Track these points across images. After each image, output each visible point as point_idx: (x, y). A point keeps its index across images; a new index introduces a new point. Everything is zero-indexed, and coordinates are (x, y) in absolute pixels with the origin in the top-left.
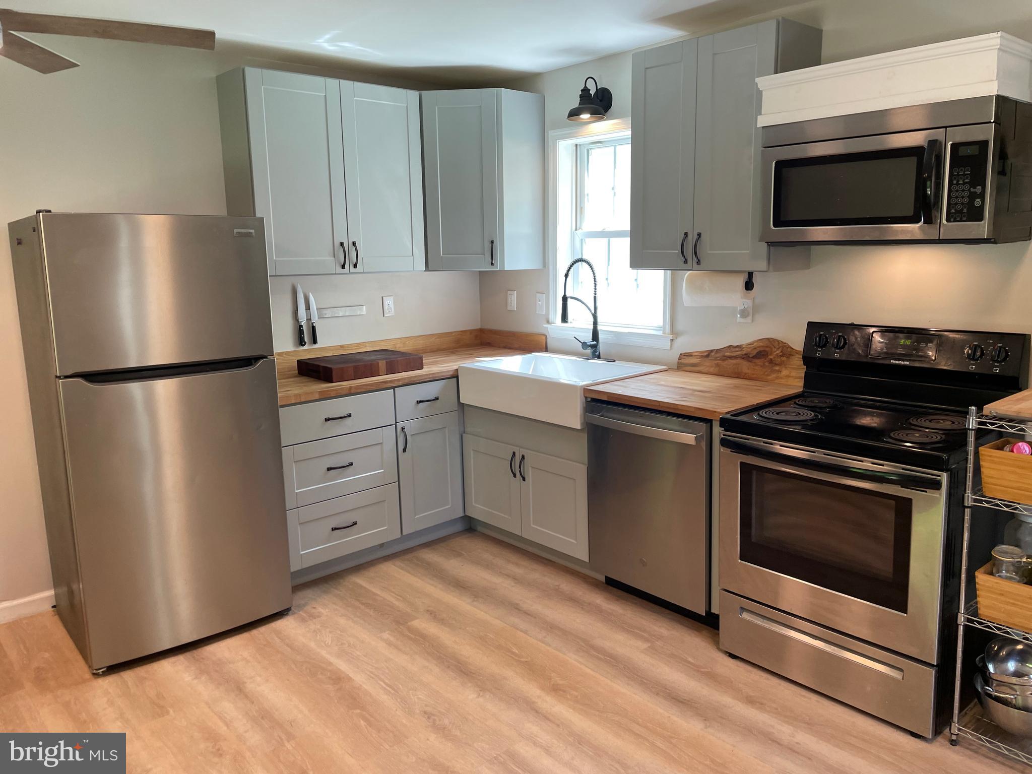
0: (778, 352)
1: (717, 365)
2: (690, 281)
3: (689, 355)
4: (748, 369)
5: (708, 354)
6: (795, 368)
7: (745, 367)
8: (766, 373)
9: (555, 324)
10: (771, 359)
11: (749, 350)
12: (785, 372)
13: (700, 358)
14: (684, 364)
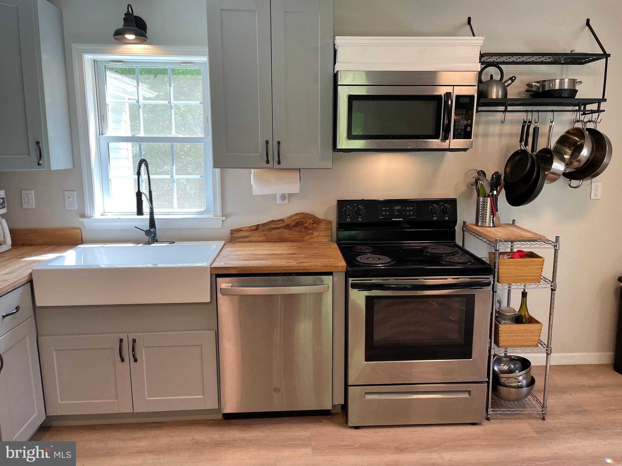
0: (310, 221)
1: (265, 235)
2: (256, 175)
3: (240, 230)
4: (289, 235)
5: (257, 228)
6: (322, 230)
7: (287, 234)
8: (303, 236)
9: (94, 217)
10: (306, 226)
11: (289, 222)
12: (316, 234)
13: (250, 232)
14: (236, 237)
